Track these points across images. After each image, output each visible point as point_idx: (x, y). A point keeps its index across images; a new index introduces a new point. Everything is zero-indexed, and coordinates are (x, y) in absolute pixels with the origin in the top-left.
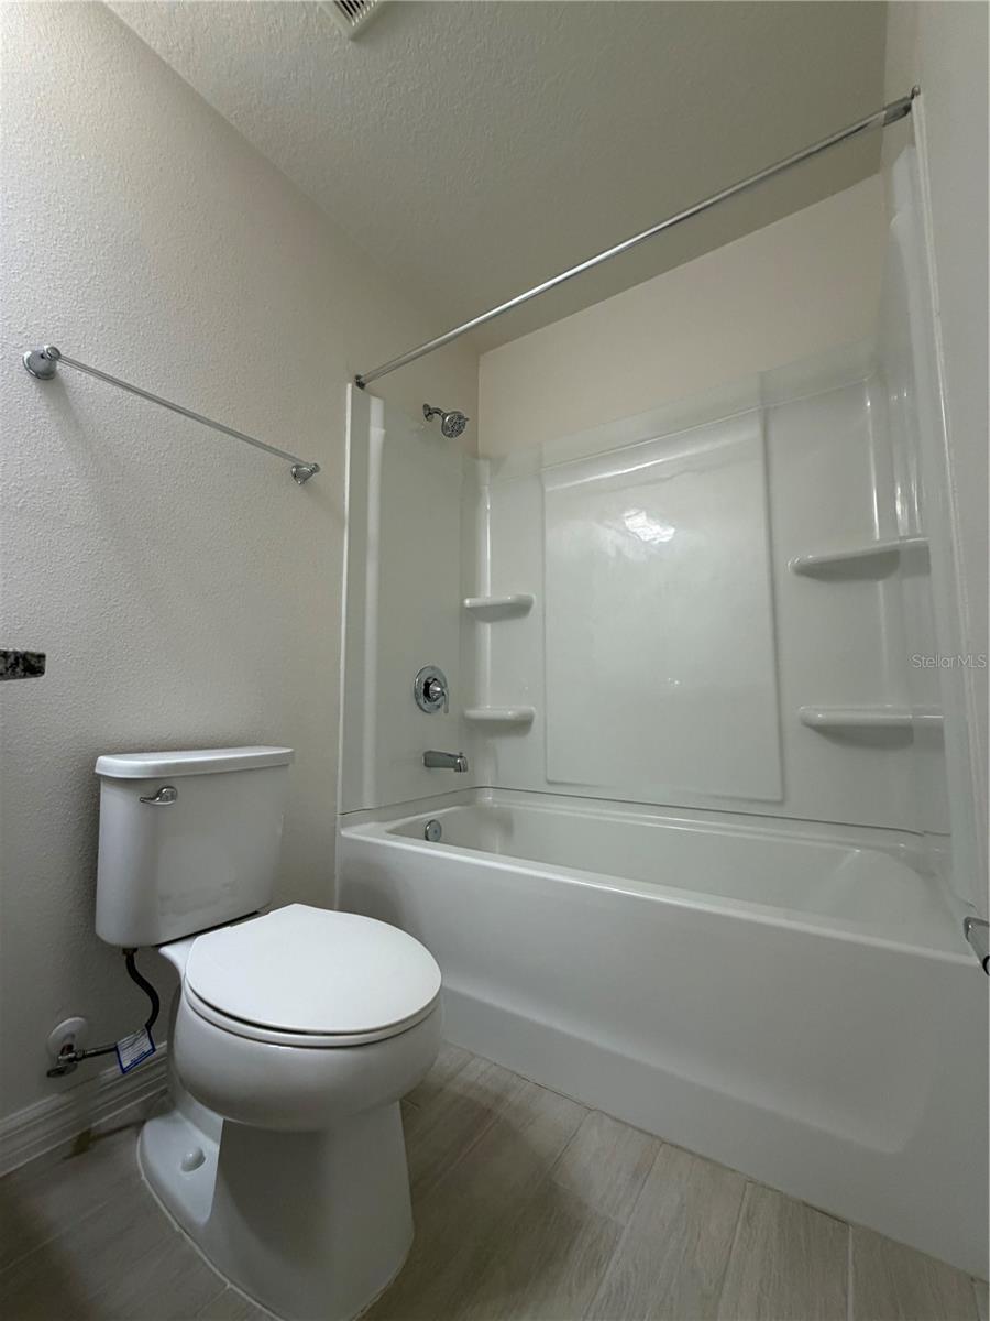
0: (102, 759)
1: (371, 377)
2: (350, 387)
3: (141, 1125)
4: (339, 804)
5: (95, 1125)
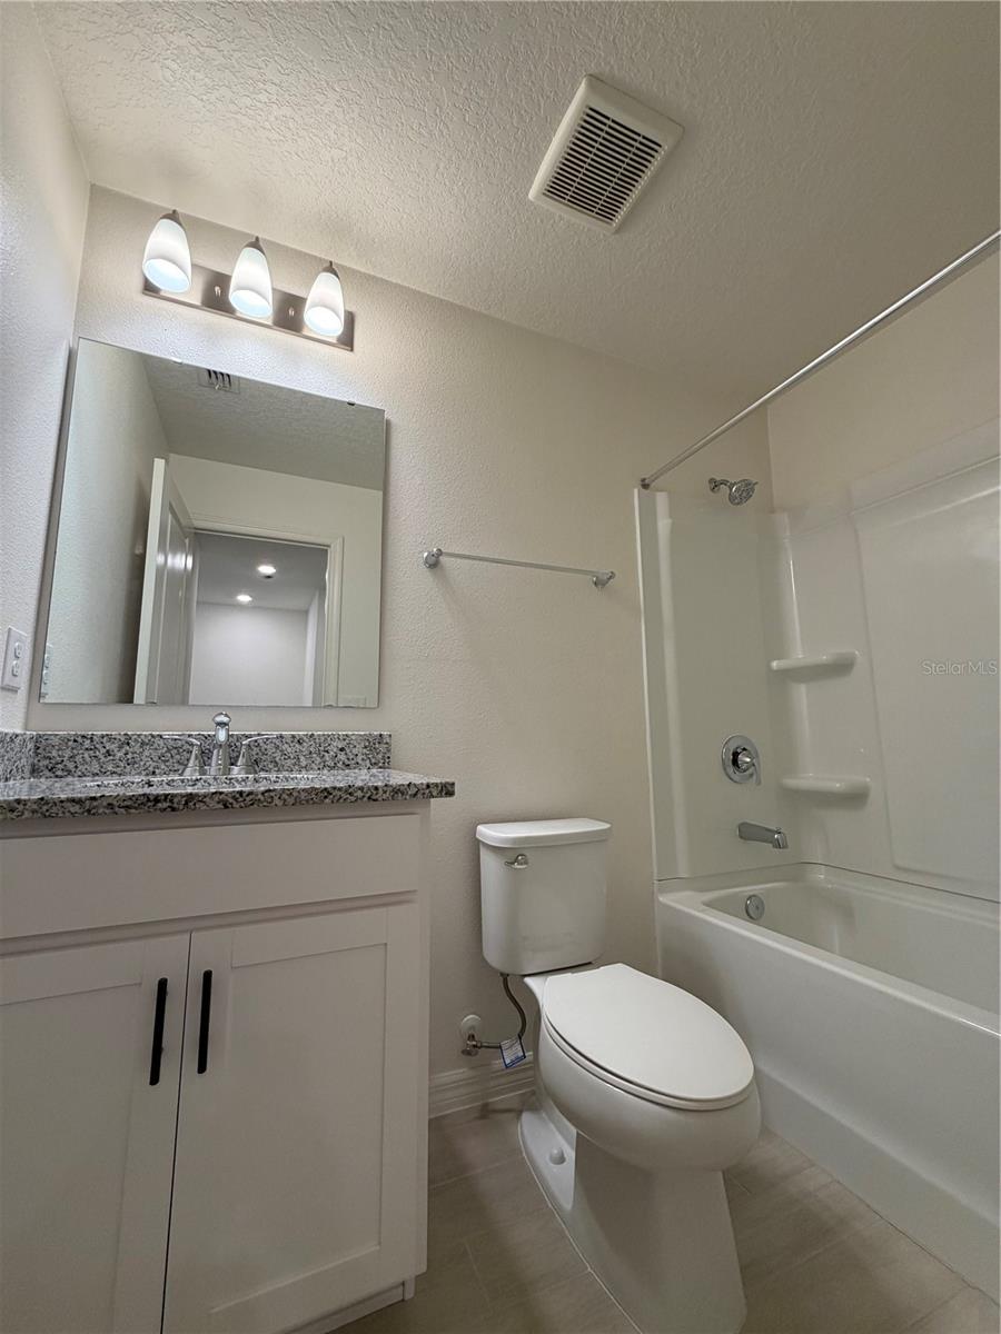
0: (480, 828)
1: (656, 477)
2: (636, 491)
3: (519, 1113)
4: (655, 871)
5: (490, 1100)
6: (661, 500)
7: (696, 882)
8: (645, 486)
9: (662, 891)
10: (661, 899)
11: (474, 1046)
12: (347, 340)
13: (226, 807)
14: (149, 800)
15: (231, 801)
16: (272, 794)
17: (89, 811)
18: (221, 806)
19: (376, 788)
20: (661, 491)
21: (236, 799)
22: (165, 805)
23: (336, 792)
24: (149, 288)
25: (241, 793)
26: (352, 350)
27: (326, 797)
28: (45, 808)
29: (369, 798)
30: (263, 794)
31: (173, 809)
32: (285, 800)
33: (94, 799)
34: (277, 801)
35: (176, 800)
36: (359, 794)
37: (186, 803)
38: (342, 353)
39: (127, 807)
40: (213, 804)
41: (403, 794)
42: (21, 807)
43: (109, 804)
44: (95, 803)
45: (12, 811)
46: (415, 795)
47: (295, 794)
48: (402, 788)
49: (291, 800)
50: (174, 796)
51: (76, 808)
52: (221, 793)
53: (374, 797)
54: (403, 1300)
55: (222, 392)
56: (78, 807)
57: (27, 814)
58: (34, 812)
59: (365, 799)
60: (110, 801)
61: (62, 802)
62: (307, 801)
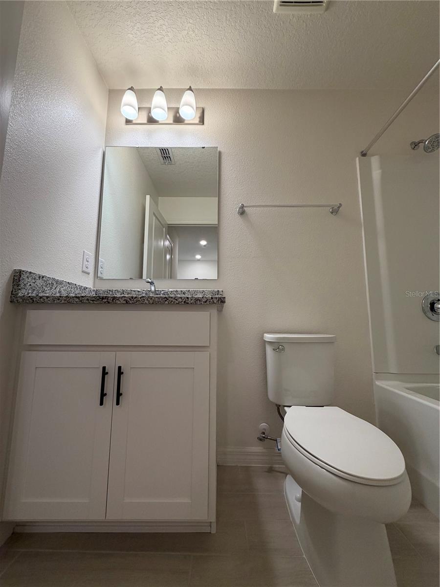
0: (265, 334)
1: (369, 148)
2: (357, 159)
3: (287, 474)
4: (373, 367)
5: (274, 466)
6: (375, 161)
7: (402, 376)
8: (364, 155)
9: (377, 379)
10: (377, 383)
11: (264, 437)
12: (202, 121)
13: (127, 303)
14: (100, 298)
15: (129, 300)
16: (144, 298)
17: (81, 301)
18: (125, 302)
19: (188, 298)
20: (373, 156)
21: (130, 299)
22: (106, 300)
23: (170, 299)
24: (128, 122)
25: (132, 297)
26: (203, 124)
27: (166, 301)
28: (68, 299)
29: (185, 302)
30: (141, 298)
31: (109, 303)
32: (149, 301)
33: (83, 297)
34: (146, 301)
35: (109, 299)
36: (180, 300)
37: (113, 300)
38: (200, 127)
39: (93, 300)
40: (122, 301)
41: (200, 301)
42: (61, 299)
43: (88, 299)
44: (83, 298)
45: (59, 299)
46: (206, 302)
47: (153, 299)
48: (199, 298)
49: (151, 302)
50: (108, 297)
51: (77, 300)
52: (125, 297)
53: (187, 302)
54: (210, 533)
55: (169, 165)
56: (78, 299)
57: (63, 301)
58: (65, 300)
59: (183, 303)
60: (87, 298)
61: (73, 297)
62: (158, 302)
